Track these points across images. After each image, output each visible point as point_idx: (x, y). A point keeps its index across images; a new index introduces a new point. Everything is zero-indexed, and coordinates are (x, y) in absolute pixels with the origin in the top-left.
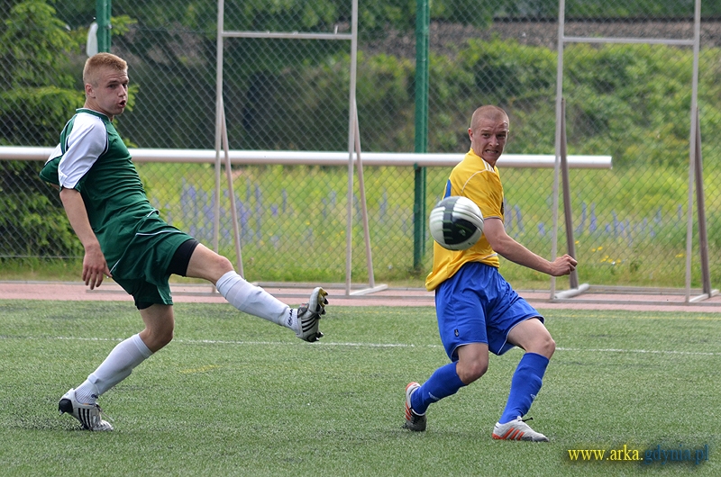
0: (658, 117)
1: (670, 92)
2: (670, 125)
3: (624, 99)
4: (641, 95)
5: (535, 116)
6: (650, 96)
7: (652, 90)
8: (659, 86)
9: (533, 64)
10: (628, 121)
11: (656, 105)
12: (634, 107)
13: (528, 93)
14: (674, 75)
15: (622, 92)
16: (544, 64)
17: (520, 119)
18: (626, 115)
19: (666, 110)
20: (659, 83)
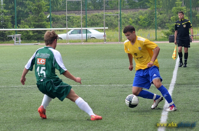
0: (75, 24)
1: (76, 21)
2: (76, 25)
3: (70, 22)
4: (72, 21)
5: (58, 24)
6: (74, 21)
7: (74, 20)
8: (75, 20)
9: (57, 17)
10: (71, 25)
11: (74, 22)
12: (71, 23)
13: (56, 21)
14: (76, 18)
15: (69, 21)
16: (58, 17)
17: (55, 25)
18: (70, 24)
19: (76, 23)
20: (74, 19)
